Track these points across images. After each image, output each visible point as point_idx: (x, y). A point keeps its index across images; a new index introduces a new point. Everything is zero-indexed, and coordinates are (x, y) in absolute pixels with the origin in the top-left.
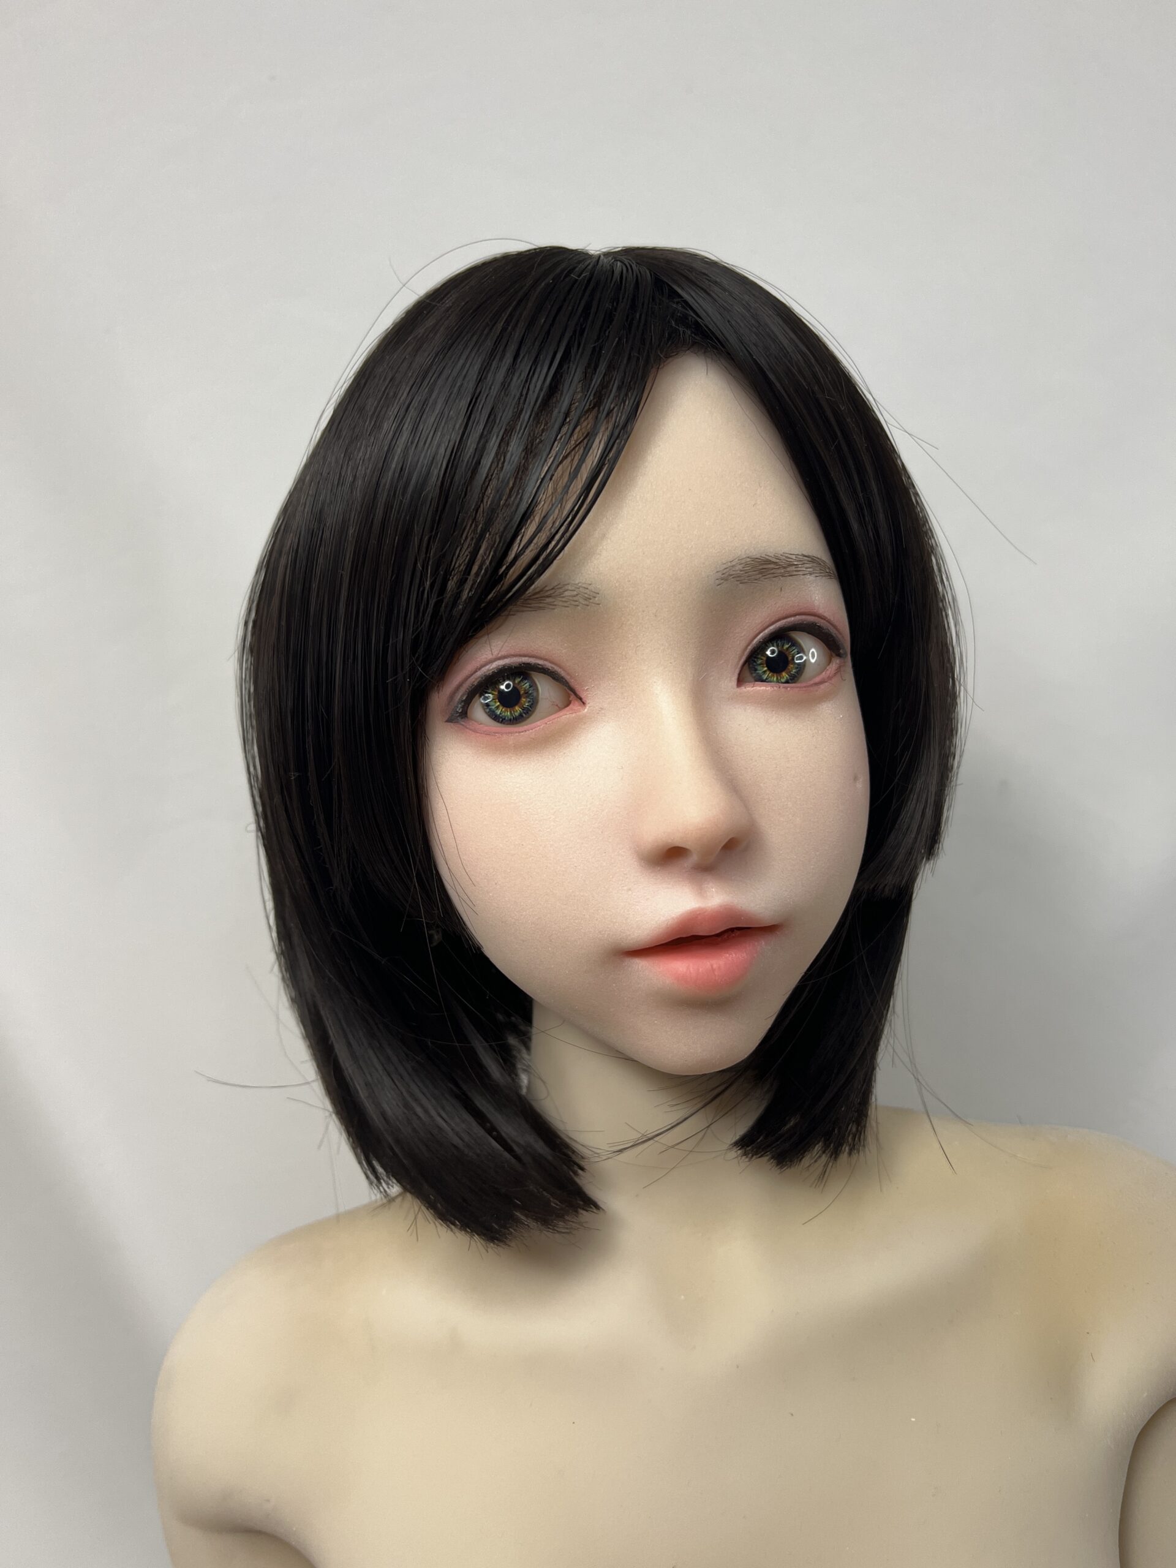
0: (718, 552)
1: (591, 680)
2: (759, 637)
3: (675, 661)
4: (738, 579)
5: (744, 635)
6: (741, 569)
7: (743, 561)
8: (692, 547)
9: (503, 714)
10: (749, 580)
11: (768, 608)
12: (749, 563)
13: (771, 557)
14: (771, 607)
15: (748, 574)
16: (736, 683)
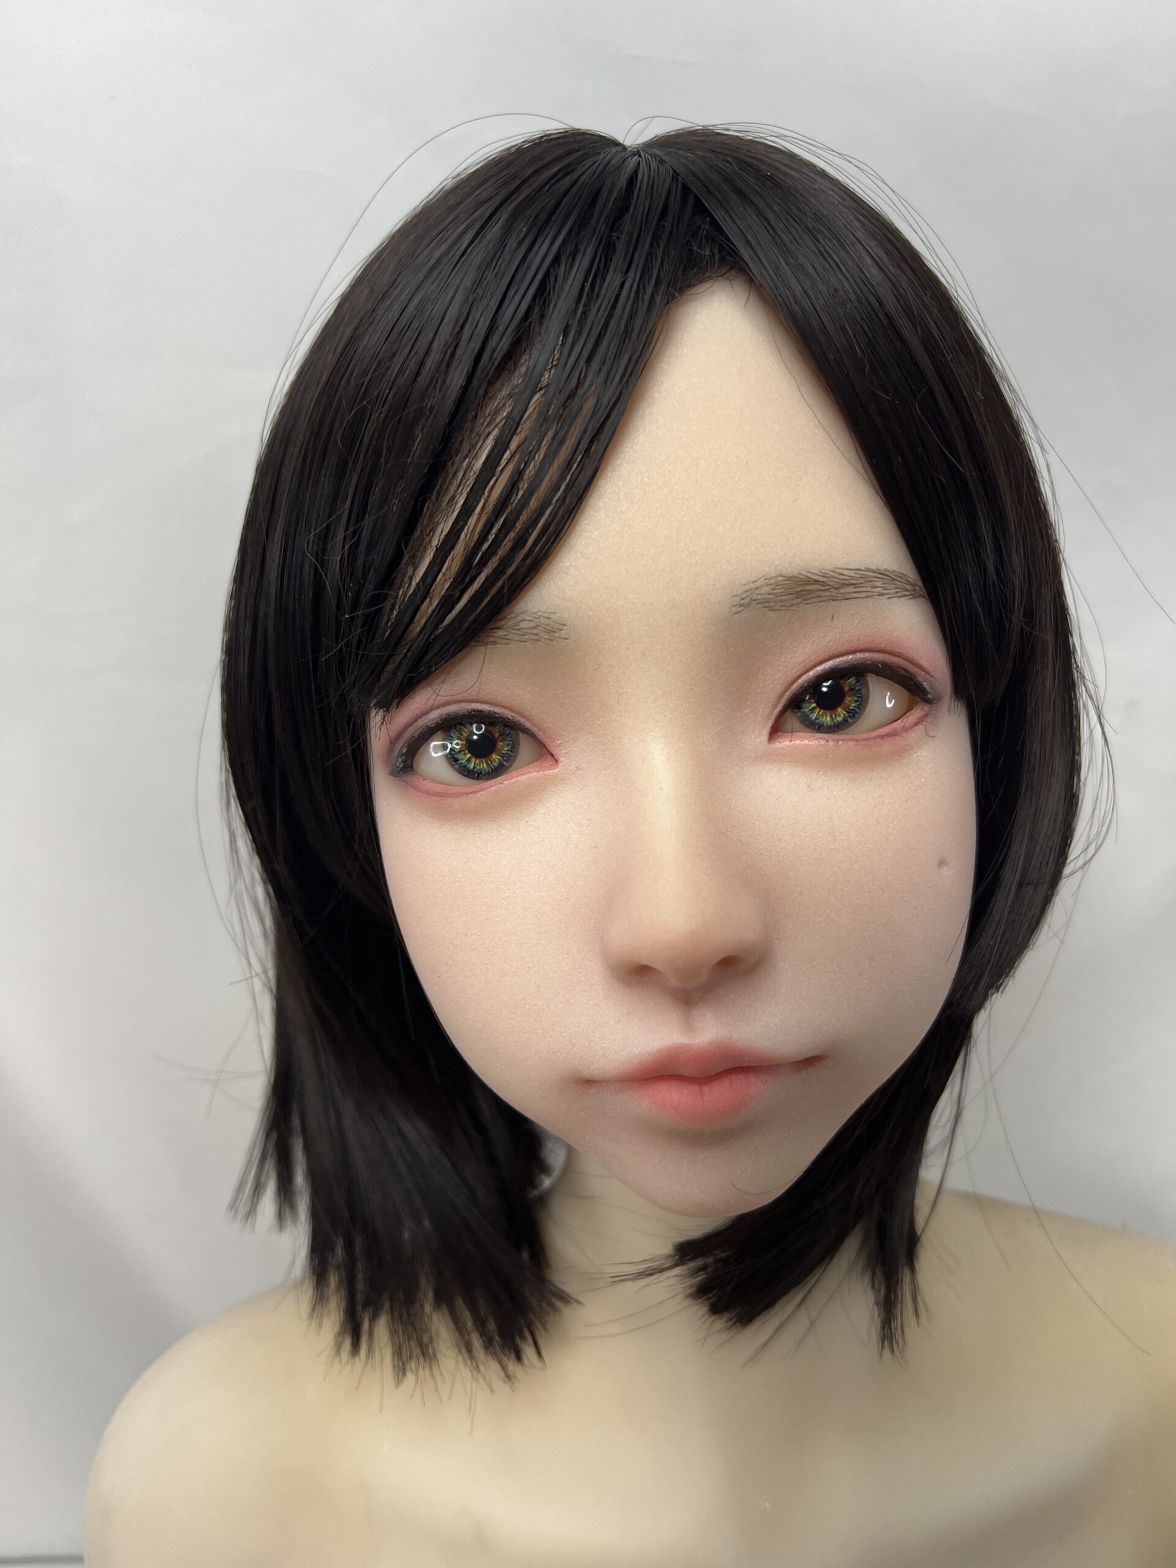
0: (735, 570)
1: (565, 733)
2: (800, 681)
3: (671, 714)
4: (767, 604)
5: (780, 678)
6: (770, 591)
7: (772, 581)
8: (697, 562)
9: (475, 767)
10: (782, 606)
11: (813, 642)
12: (781, 583)
13: (816, 574)
14: (817, 642)
15: (779, 598)
16: (768, 738)
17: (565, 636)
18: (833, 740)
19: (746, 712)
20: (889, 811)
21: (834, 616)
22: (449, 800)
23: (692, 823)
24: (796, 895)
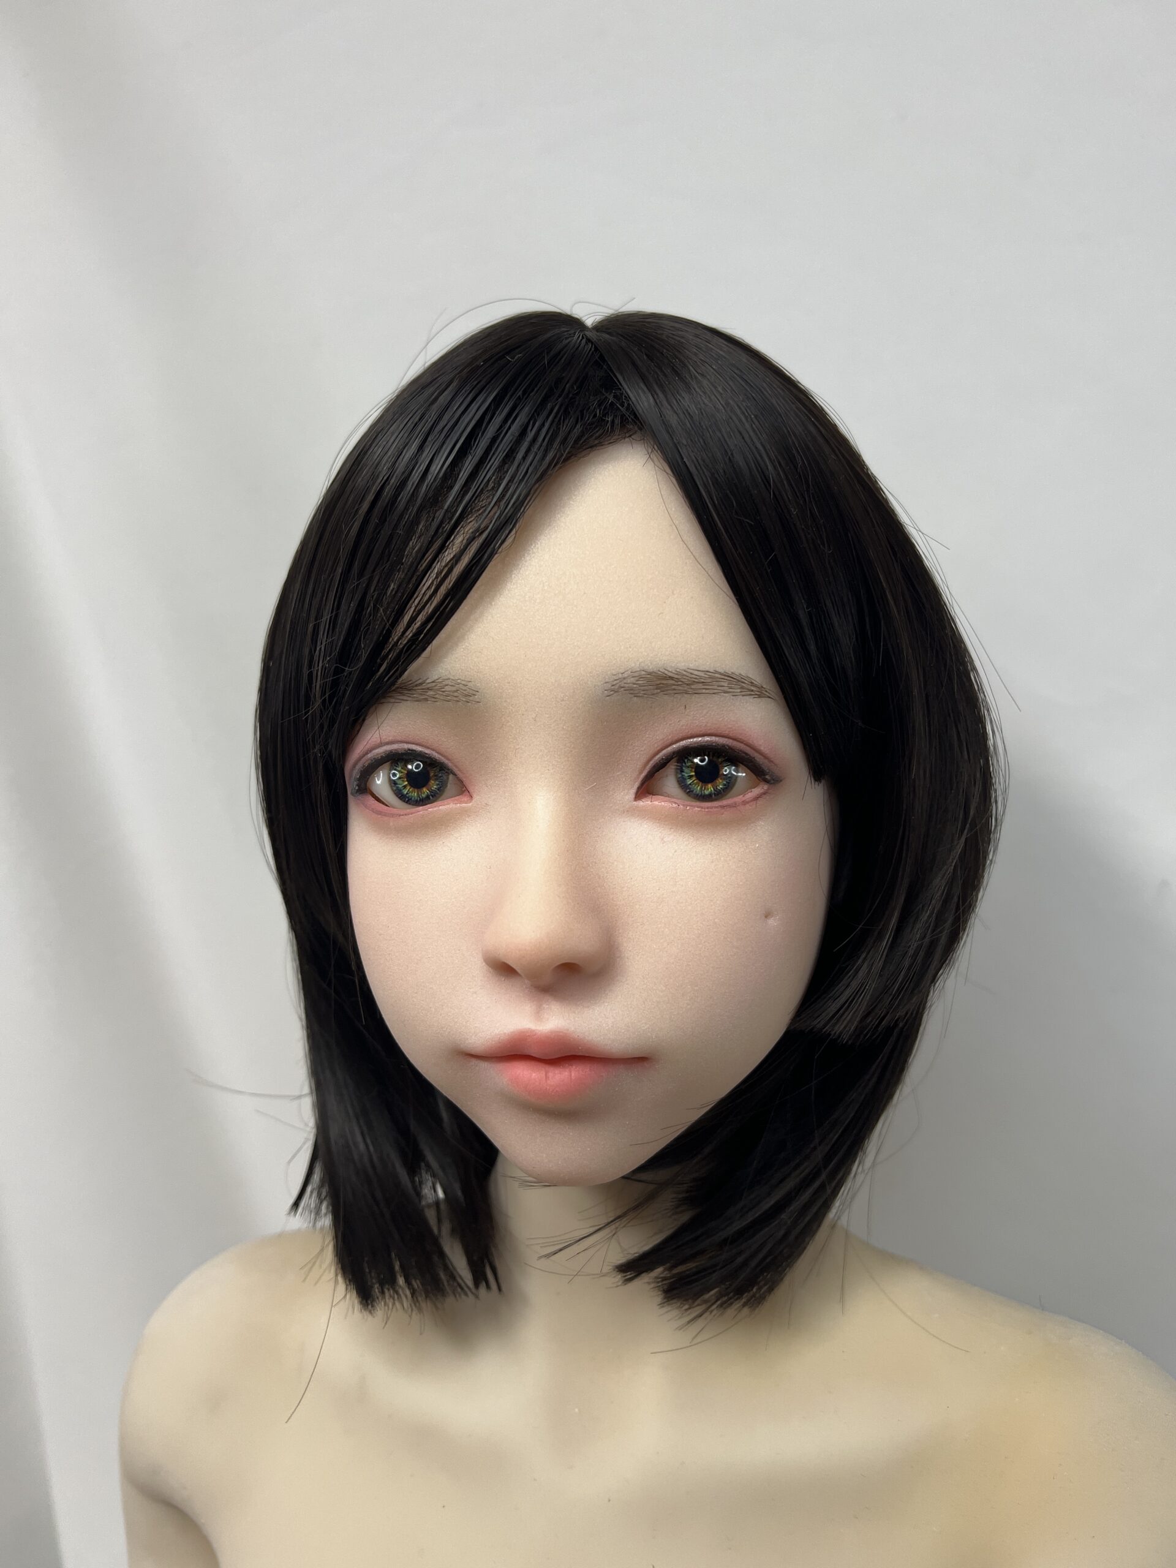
0: (608, 663)
1: (477, 776)
2: (660, 754)
3: (553, 769)
4: (632, 692)
5: (645, 750)
6: (634, 682)
7: (636, 674)
8: (579, 654)
9: (410, 794)
10: (645, 694)
11: (670, 724)
12: (643, 676)
13: (672, 672)
14: (673, 725)
15: (642, 688)
16: (634, 796)
17: (478, 700)
18: (683, 805)
19: (618, 774)
20: (723, 867)
21: (687, 706)
22: (386, 818)
23: (557, 856)
24: (639, 924)
